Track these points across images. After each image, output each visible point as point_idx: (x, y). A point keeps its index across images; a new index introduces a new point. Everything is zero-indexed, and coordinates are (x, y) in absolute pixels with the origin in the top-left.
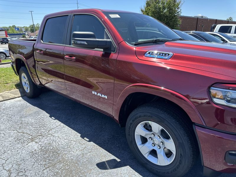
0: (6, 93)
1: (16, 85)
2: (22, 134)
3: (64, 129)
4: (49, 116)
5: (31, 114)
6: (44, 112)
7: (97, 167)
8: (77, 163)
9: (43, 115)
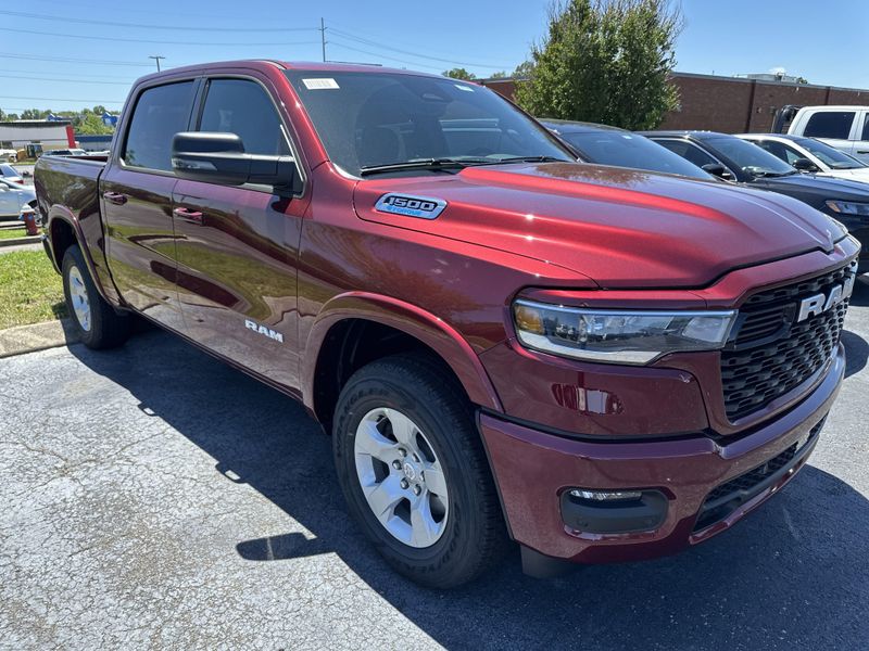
0: (19, 332)
1: (54, 308)
2: (36, 454)
3: (172, 443)
4: (139, 406)
5: (85, 397)
6: (127, 393)
7: (236, 552)
8: (179, 540)
9: (120, 402)
